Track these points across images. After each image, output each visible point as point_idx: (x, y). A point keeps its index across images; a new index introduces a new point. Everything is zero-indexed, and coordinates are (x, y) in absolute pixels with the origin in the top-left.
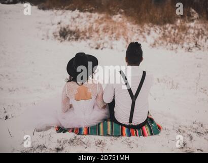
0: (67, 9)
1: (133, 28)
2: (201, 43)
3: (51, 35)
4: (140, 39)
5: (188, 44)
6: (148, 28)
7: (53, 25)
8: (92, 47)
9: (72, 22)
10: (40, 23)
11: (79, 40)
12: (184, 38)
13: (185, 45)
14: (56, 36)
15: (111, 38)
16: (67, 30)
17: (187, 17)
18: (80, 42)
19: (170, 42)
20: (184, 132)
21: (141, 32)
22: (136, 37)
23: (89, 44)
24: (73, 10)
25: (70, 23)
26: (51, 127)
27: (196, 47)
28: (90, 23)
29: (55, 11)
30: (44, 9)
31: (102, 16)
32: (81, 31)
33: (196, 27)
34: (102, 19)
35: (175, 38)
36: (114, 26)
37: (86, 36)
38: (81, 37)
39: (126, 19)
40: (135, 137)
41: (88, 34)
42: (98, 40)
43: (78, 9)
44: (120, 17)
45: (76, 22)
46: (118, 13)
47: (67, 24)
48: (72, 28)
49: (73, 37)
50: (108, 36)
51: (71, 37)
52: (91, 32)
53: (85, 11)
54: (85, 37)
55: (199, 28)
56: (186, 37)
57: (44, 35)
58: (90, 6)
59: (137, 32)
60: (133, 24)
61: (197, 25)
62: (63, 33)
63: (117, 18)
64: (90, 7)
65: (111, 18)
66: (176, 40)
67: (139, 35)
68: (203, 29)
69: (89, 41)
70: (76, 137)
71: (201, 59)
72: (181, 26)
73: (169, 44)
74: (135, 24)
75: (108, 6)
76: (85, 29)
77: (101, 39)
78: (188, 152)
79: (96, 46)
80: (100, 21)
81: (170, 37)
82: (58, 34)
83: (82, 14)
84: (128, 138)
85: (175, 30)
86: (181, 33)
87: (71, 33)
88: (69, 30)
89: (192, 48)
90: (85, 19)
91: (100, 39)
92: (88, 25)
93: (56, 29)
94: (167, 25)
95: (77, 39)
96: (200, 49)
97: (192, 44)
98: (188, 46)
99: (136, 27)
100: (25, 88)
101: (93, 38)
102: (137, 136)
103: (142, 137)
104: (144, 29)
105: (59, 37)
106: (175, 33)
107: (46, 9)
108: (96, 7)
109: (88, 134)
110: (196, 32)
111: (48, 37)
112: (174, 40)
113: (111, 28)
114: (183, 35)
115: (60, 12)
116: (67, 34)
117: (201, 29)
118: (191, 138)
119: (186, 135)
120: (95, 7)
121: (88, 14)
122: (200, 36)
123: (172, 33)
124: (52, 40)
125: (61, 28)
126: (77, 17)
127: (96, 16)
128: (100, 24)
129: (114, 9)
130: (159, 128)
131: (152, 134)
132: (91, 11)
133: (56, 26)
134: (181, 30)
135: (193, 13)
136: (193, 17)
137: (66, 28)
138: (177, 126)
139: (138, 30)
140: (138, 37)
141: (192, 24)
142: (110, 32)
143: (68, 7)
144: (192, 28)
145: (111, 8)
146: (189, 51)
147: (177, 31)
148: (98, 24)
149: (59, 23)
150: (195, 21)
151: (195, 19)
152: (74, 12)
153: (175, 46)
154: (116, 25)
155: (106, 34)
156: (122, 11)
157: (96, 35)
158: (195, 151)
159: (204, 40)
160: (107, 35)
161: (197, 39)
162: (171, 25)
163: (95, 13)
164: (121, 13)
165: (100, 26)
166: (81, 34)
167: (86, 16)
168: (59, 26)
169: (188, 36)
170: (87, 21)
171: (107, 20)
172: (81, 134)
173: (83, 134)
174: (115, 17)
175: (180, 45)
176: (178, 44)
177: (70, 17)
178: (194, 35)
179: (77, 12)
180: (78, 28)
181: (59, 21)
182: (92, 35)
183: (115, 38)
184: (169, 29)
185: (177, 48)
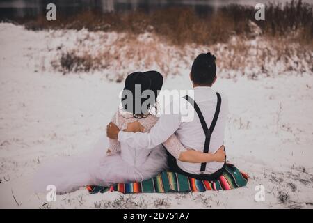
0: (70, 28)
1: (169, 50)
2: (269, 68)
3: (48, 65)
4: (181, 65)
5: (251, 69)
6: (191, 50)
7: (50, 50)
8: (111, 80)
9: (79, 46)
10: (30, 49)
11: (91, 70)
12: (244, 62)
13: (247, 71)
14: (55, 67)
15: (138, 65)
16: (73, 57)
17: (245, 33)
18: (93, 73)
19: (225, 67)
20: (281, 180)
21: (181, 56)
22: (175, 62)
23: (107, 76)
24: (79, 28)
25: (76, 48)
26: (79, 187)
27: (263, 72)
28: (106, 46)
29: (51, 31)
30: (34, 29)
31: (123, 35)
32: (93, 58)
33: (260, 46)
34: (123, 40)
35: (231, 63)
36: (141, 49)
37: (101, 64)
38: (94, 66)
39: (157, 39)
40: (212, 192)
41: (103, 62)
42: (120, 69)
43: (86, 28)
44: (149, 37)
45: (84, 45)
46: (145, 31)
47: (72, 49)
48: (80, 54)
49: (82, 66)
50: (134, 63)
51: (79, 67)
52: (108, 58)
53: (96, 30)
54: (100, 66)
55: (264, 46)
56: (247, 59)
57: (36, 66)
58: (103, 23)
59: (175, 55)
60: (169, 45)
61: (261, 43)
62: (67, 61)
63: (145, 38)
64: (104, 25)
65: (135, 39)
66: (233, 64)
67: (180, 59)
68: (270, 48)
69: (105, 71)
70: (122, 198)
71: (272, 88)
72: (238, 45)
73: (224, 70)
74: (171, 45)
75: (130, 21)
76: (100, 54)
77: (124, 68)
78: (293, 207)
79: (117, 78)
80: (120, 43)
81: (224, 61)
82: (59, 64)
83: (92, 34)
84: (201, 193)
85: (230, 51)
86: (239, 55)
87: (79, 60)
88: (76, 57)
89: (258, 74)
90: (97, 41)
91: (121, 67)
92: (103, 49)
93: (55, 56)
94: (219, 45)
95: (87, 69)
96: (268, 76)
97: (257, 69)
98: (251, 72)
99: (173, 49)
100: (17, 140)
101: (112, 67)
102: (214, 190)
103: (221, 191)
104: (184, 52)
105: (60, 67)
106: (230, 55)
107: (38, 29)
108: (113, 23)
109: (140, 191)
110: (260, 52)
111: (43, 68)
112: (231, 65)
113: (137, 52)
114: (242, 58)
115: (59, 32)
116: (72, 62)
117: (267, 48)
118: (294, 188)
119: (286, 184)
120: (111, 24)
121: (102, 33)
122: (267, 58)
123: (227, 55)
124: (50, 72)
125: (63, 55)
126: (86, 39)
127: (113, 36)
128: (121, 46)
129: (139, 25)
130: (245, 177)
131: (236, 186)
132: (105, 30)
133: (54, 52)
134: (238, 50)
135: (253, 27)
136: (254, 32)
137: (70, 53)
138: (269, 173)
139: (176, 53)
140: (178, 63)
141: (253, 43)
142: (136, 57)
143: (70, 25)
144: (254, 47)
145: (134, 25)
146: (253, 79)
147: (232, 52)
148: (118, 48)
149: (59, 48)
150: (257, 38)
151: (257, 35)
152: (80, 32)
153: (232, 73)
154: (145, 48)
155: (131, 60)
156: (152, 27)
157: (115, 62)
158: (302, 205)
159: (272, 63)
160: (132, 62)
161: (262, 62)
162: (224, 45)
163: (111, 31)
164: (150, 31)
165: (121, 50)
166: (94, 62)
167: (98, 37)
168: (59, 51)
169: (249, 59)
170: (101, 44)
171: (131, 41)
172: (130, 193)
173: (134, 193)
174: (142, 37)
175: (239, 71)
176: (237, 69)
177: (75, 39)
178: (258, 57)
179: (84, 32)
180: (89, 53)
181: (59, 45)
182: (111, 63)
183: (143, 65)
184: (222, 50)
185: (235, 76)
